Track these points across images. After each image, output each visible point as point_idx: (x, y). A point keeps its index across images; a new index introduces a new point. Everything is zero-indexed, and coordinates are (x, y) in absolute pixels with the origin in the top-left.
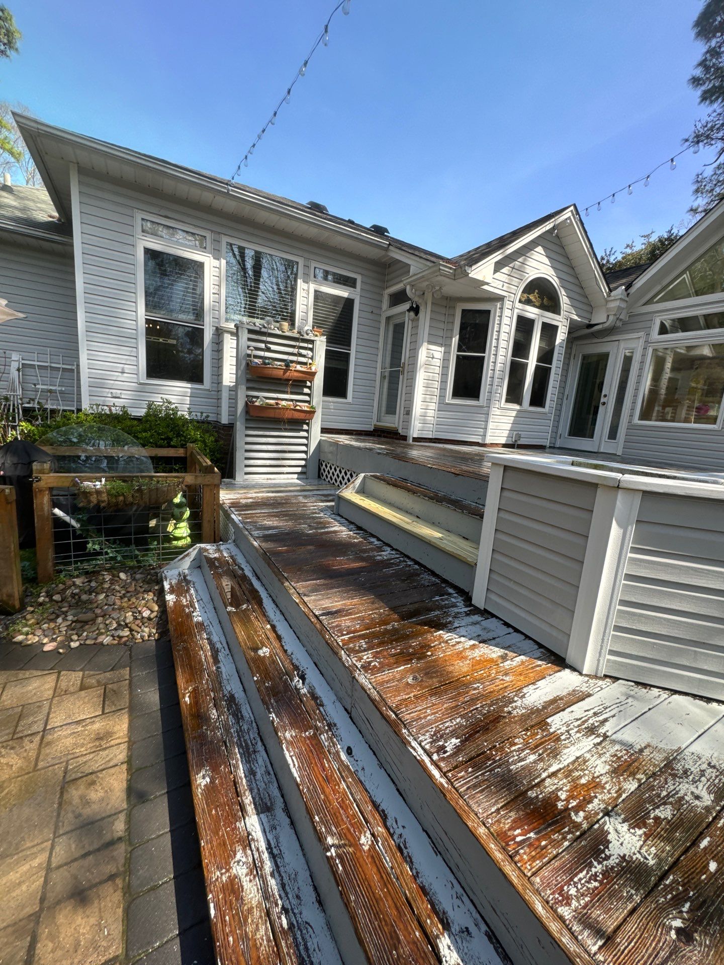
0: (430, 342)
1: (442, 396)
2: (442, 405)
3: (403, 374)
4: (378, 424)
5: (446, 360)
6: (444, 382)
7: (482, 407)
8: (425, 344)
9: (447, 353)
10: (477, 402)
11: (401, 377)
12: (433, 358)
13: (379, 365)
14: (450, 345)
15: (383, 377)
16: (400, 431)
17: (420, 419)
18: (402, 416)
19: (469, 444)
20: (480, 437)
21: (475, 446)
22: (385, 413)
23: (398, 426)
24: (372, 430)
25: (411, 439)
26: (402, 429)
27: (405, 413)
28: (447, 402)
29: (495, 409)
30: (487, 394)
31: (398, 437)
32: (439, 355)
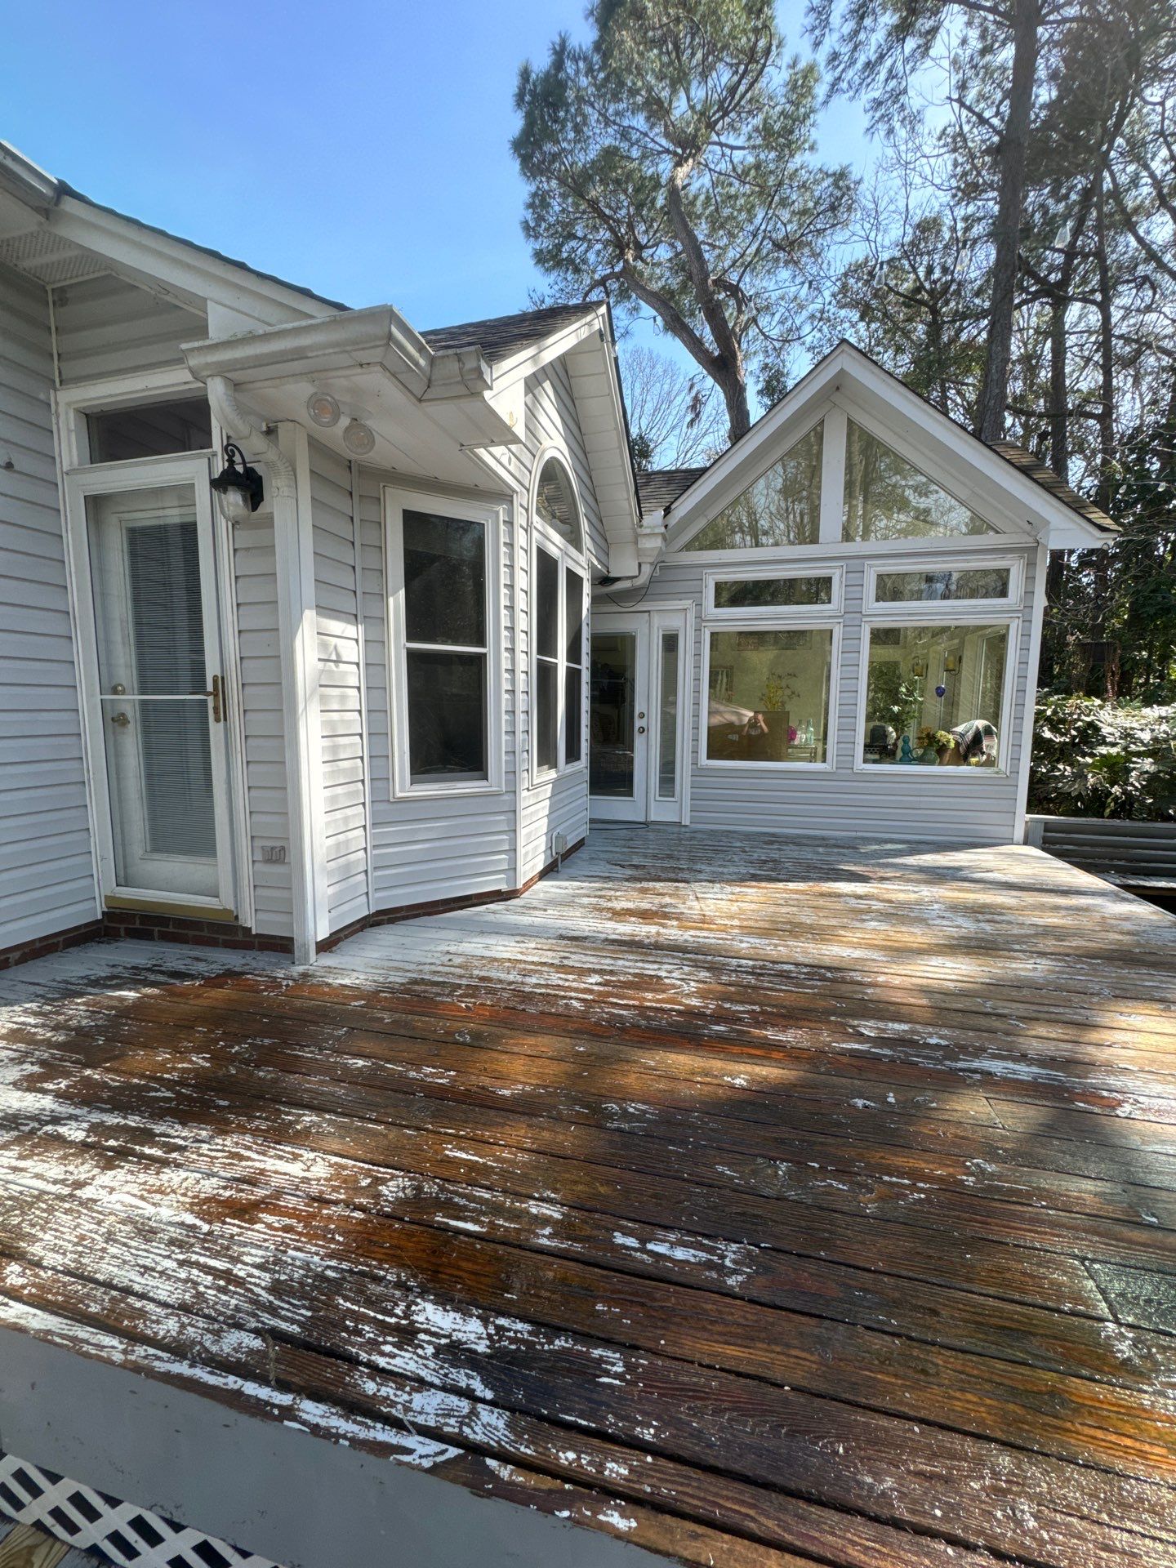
0: (324, 610)
1: (380, 779)
2: (382, 807)
3: (222, 714)
5: (374, 667)
6: (378, 734)
7: (498, 794)
8: (309, 615)
9: (375, 644)
10: (484, 783)
11: (215, 730)
12: (338, 662)
13: (86, 675)
14: (382, 620)
15: (115, 721)
16: (249, 920)
17: (330, 873)
19: (475, 901)
20: (503, 876)
21: (492, 902)
22: (155, 850)
23: (236, 902)
24: (99, 917)
25: (313, 949)
26: (261, 916)
27: (259, 856)
28: (399, 795)
29: (525, 793)
30: (504, 758)
31: (240, 937)
32: (351, 652)
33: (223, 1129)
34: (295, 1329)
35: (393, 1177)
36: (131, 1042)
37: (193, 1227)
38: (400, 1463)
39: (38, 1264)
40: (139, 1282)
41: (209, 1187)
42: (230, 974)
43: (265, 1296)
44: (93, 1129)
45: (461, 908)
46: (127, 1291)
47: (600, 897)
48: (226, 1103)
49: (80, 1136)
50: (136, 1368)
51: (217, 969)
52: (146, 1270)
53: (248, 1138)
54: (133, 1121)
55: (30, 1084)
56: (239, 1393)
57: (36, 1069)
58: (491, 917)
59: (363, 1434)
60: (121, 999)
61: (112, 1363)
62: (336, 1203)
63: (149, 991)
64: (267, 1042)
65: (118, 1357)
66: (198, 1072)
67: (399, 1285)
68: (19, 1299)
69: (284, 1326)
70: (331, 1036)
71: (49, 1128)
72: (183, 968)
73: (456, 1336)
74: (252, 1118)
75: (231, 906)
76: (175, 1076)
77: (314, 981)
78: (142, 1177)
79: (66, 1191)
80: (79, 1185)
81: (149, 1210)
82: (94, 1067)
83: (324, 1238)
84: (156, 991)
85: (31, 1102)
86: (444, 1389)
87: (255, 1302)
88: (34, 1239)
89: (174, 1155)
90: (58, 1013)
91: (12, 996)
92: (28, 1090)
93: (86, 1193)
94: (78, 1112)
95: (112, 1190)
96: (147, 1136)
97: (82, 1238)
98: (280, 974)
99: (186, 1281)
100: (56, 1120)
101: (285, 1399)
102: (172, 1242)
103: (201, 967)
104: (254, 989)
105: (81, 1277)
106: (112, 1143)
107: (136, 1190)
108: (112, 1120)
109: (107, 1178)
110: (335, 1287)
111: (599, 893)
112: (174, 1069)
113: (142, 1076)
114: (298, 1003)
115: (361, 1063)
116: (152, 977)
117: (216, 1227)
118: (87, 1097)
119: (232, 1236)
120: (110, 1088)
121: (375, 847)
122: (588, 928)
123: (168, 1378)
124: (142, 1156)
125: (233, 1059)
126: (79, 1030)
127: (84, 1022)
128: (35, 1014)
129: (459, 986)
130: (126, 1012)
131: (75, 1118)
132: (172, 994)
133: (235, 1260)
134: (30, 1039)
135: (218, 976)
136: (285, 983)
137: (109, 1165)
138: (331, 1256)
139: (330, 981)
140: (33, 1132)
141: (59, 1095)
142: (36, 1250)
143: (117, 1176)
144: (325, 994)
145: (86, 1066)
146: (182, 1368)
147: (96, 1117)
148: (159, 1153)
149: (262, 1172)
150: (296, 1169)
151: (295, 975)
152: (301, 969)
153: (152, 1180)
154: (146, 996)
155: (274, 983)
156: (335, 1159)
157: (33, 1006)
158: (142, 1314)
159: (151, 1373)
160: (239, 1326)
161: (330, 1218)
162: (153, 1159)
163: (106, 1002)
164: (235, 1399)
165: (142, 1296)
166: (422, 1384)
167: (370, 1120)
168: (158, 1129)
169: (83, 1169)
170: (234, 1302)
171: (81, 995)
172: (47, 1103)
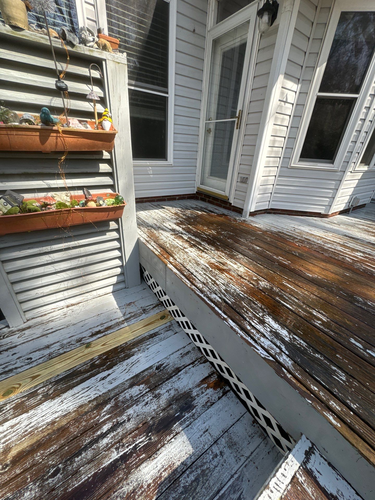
0: (288, 76)
1: (287, 158)
2: (285, 169)
3: (239, 127)
4: (203, 187)
5: (300, 105)
6: (292, 138)
7: (335, 171)
9: (303, 94)
10: (331, 165)
11: (236, 132)
12: (286, 102)
13: (203, 115)
14: (310, 81)
15: (208, 131)
16: (232, 201)
17: (260, 190)
18: (234, 183)
19: (308, 215)
20: (324, 207)
21: (315, 217)
22: (211, 175)
23: (229, 195)
24: (195, 193)
25: (248, 214)
26: (235, 200)
27: (239, 180)
28: (292, 165)
29: (349, 173)
30: (346, 154)
31: (228, 206)
32: (292, 97)
33: (218, 249)
34: (230, 303)
35: (263, 281)
36: (199, 223)
37: (208, 267)
38: (254, 350)
39: (176, 260)
40: (195, 273)
41: (213, 261)
42: (224, 215)
43: (223, 291)
44: (189, 238)
45: (302, 216)
46: (192, 274)
47: (369, 227)
48: (219, 244)
49: (186, 238)
50: (192, 290)
51: (220, 213)
52: (196, 271)
53: (223, 254)
54: (197, 240)
55: (178, 224)
56: (214, 308)
57: (179, 222)
58: (314, 222)
59: (245, 337)
60: (198, 213)
61: (188, 286)
62: (245, 279)
63: (204, 213)
64: (231, 234)
65: (189, 286)
66: (213, 234)
67: (261, 308)
68: (172, 264)
69: (227, 300)
70: (250, 238)
71: (180, 234)
72: (212, 210)
73: (277, 331)
74: (225, 250)
75: (227, 195)
76: (208, 233)
77: (247, 223)
78: (198, 252)
79: (182, 248)
80: (186, 248)
81: (199, 260)
82: (191, 225)
83: (241, 286)
84: (206, 214)
85: (177, 228)
86: (271, 341)
87: (221, 291)
88: (175, 255)
89: (205, 250)
90: (184, 212)
91: (176, 206)
92: (177, 225)
93: (186, 250)
94: (186, 233)
95: (191, 252)
96: (200, 244)
97: (184, 259)
98: (238, 218)
99: (205, 278)
100: (182, 233)
101: (226, 317)
102: (203, 268)
103: (216, 211)
104: (230, 220)
105: (183, 266)
106: (192, 242)
107: (196, 254)
108: (193, 238)
109: (191, 249)
110: (243, 299)
111: (369, 226)
112: (208, 232)
113: (200, 231)
114: (241, 227)
115: (258, 248)
116: (205, 210)
117: (213, 270)
118: (189, 231)
119: (217, 274)
120: (193, 231)
121: (277, 185)
122: (360, 236)
123: (198, 295)
124: (198, 248)
125: (222, 234)
126: (188, 217)
127: (189, 215)
128: (180, 211)
129: (297, 239)
130: (198, 216)
131: (186, 234)
132: (209, 215)
133: (217, 280)
134: (179, 216)
135: (221, 214)
136: (238, 221)
137: (191, 247)
138: (242, 291)
139: (252, 224)
140: (177, 234)
141: (183, 228)
142: (176, 257)
143: (193, 250)
144: (250, 227)
145: (189, 225)
146: (202, 296)
147: (190, 236)
148: (202, 249)
149: (226, 263)
150: (235, 266)
151: (242, 220)
152: (244, 219)
153: (200, 254)
154: (203, 214)
155: (235, 220)
156: (246, 269)
157: (180, 209)
158: (195, 280)
159: (195, 292)
160: (216, 294)
161: (243, 282)
162: (201, 249)
163: (194, 213)
164: (213, 309)
165: (195, 276)
166: (264, 336)
167: (259, 264)
168: (203, 243)
169: (186, 245)
170: (215, 288)
171: (189, 210)
172: (181, 229)
